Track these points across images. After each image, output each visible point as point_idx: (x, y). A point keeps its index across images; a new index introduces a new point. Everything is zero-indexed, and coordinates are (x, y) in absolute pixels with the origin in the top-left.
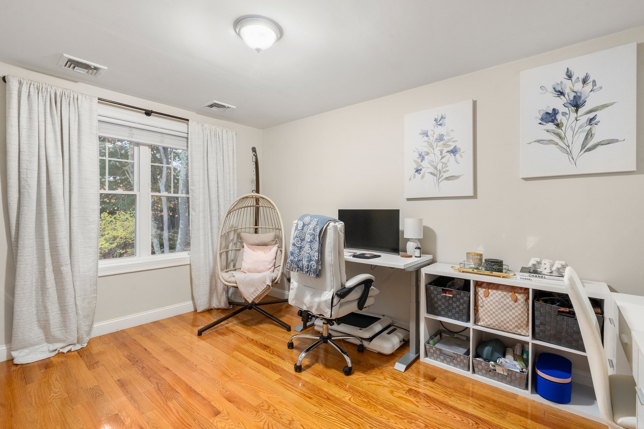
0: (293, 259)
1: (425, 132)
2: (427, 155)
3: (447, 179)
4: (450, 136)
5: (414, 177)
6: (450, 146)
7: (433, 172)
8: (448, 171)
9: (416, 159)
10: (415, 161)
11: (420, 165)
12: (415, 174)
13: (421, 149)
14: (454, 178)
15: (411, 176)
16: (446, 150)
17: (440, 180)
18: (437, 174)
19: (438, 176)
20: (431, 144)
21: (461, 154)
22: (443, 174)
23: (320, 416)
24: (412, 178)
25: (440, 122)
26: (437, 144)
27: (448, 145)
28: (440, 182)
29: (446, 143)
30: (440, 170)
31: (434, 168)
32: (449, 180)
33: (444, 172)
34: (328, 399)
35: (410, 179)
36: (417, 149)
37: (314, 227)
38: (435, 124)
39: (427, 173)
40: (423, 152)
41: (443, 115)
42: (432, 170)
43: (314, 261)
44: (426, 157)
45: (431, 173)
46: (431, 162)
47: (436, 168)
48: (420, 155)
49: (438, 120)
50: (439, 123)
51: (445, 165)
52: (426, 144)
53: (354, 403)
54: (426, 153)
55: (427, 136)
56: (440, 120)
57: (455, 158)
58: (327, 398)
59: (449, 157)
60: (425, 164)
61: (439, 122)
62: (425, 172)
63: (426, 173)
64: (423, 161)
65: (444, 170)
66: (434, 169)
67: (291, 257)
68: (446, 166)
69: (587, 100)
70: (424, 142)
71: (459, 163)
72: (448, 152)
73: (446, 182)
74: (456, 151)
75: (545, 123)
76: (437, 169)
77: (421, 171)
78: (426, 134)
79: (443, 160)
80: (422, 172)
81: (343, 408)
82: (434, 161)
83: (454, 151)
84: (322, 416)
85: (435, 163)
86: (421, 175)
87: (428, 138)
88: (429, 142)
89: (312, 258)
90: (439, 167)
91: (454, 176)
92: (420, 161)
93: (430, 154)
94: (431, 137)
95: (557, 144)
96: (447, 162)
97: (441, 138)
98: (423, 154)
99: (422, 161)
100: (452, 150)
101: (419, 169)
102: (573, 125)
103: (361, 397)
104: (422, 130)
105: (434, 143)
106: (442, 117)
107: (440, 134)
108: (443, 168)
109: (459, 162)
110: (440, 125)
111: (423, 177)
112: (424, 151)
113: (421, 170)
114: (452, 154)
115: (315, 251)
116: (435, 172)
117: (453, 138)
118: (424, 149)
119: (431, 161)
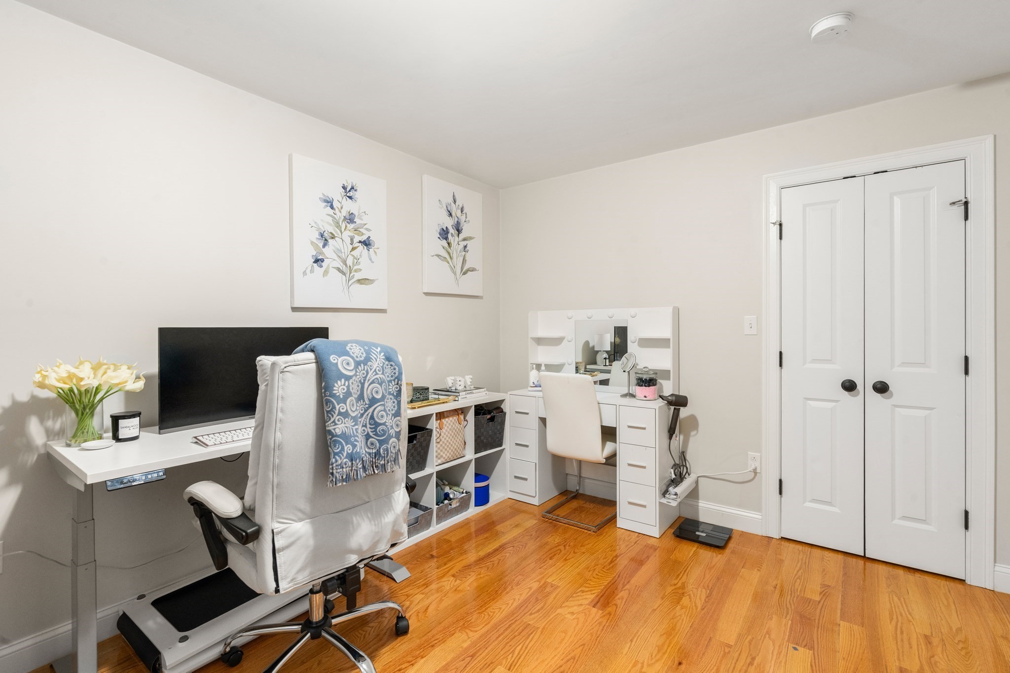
0: (353, 450)
1: (329, 200)
2: (332, 238)
3: (360, 281)
4: (362, 220)
5: (312, 271)
6: (363, 234)
7: (341, 269)
8: (360, 270)
9: (315, 241)
10: (312, 243)
11: (322, 253)
12: (313, 266)
13: (323, 226)
14: (367, 281)
15: (307, 268)
16: (357, 239)
17: (351, 282)
18: (346, 271)
19: (348, 275)
20: (338, 223)
21: (375, 250)
22: (354, 273)
23: (516, 664)
24: (308, 271)
25: (350, 194)
26: (346, 226)
27: (360, 231)
28: (350, 286)
29: (358, 228)
30: (350, 266)
31: (342, 262)
32: (361, 284)
33: (356, 271)
34: (472, 656)
35: (305, 273)
36: (316, 223)
37: (382, 365)
38: (343, 194)
39: (333, 267)
40: (326, 232)
41: (354, 185)
42: (339, 264)
43: (394, 436)
44: (330, 241)
45: (339, 269)
46: (338, 252)
47: (345, 263)
48: (322, 235)
49: (348, 190)
50: (348, 195)
51: (357, 260)
52: (330, 219)
53: (483, 627)
54: (331, 235)
55: (332, 207)
56: (350, 191)
57: (369, 253)
58: (470, 658)
59: (362, 251)
60: (328, 252)
61: (349, 192)
62: (328, 265)
63: (330, 267)
64: (326, 247)
65: (356, 267)
66: (342, 264)
67: (346, 448)
68: (358, 263)
69: (463, 228)
70: (327, 214)
71: (373, 262)
72: (360, 242)
73: (358, 285)
74: (370, 244)
75: (441, 239)
76: (346, 265)
77: (322, 262)
78: (330, 203)
79: (354, 253)
80: (324, 264)
81: (495, 638)
82: (343, 251)
83: (367, 243)
84: (516, 661)
85: (343, 254)
86: (323, 269)
87: (334, 211)
88: (335, 218)
89: (390, 432)
90: (350, 262)
91: (368, 279)
92: (321, 245)
93: (336, 238)
94: (337, 211)
95: (448, 263)
96: (359, 257)
97: (350, 219)
98: (326, 235)
99: (324, 246)
100: (364, 241)
101: (320, 259)
102: (457, 247)
103: (468, 620)
104: (324, 195)
105: (342, 222)
106: (352, 188)
107: (349, 212)
108: (354, 265)
109: (373, 260)
110: (350, 198)
111: (326, 273)
112: (328, 231)
113: (322, 260)
114: (365, 247)
115: (393, 415)
116: (344, 268)
117: (366, 224)
118: (330, 228)
119: (338, 249)
